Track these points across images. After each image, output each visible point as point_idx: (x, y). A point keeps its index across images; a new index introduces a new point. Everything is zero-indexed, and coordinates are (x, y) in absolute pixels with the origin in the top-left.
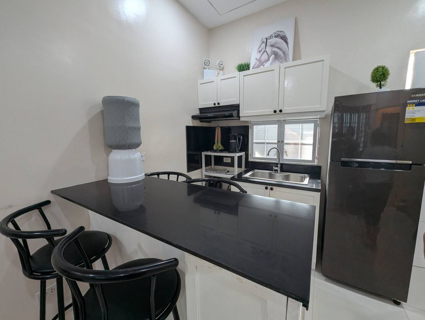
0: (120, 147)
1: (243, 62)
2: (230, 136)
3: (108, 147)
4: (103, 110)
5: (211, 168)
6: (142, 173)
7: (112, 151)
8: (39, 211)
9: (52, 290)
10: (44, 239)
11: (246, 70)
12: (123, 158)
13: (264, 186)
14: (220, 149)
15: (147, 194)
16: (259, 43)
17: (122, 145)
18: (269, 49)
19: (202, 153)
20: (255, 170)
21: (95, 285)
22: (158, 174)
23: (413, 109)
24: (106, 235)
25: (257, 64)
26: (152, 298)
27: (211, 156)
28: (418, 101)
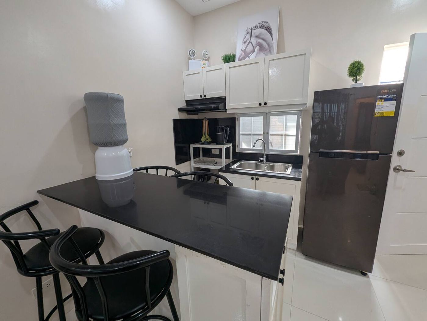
0: (107, 144)
1: (229, 53)
2: (218, 128)
3: (94, 145)
4: (86, 106)
5: (200, 160)
6: (131, 169)
7: (98, 148)
8: (27, 211)
9: (47, 286)
10: (38, 239)
11: (232, 62)
12: (110, 155)
13: (250, 177)
14: (207, 141)
15: (136, 189)
16: (245, 33)
17: (108, 143)
18: (254, 40)
19: (190, 145)
20: (242, 161)
21: (94, 278)
22: (147, 169)
23: (382, 103)
24: (98, 230)
25: (242, 56)
26: (147, 285)
27: (199, 148)
28: (387, 96)
